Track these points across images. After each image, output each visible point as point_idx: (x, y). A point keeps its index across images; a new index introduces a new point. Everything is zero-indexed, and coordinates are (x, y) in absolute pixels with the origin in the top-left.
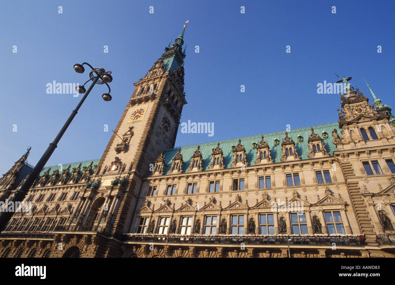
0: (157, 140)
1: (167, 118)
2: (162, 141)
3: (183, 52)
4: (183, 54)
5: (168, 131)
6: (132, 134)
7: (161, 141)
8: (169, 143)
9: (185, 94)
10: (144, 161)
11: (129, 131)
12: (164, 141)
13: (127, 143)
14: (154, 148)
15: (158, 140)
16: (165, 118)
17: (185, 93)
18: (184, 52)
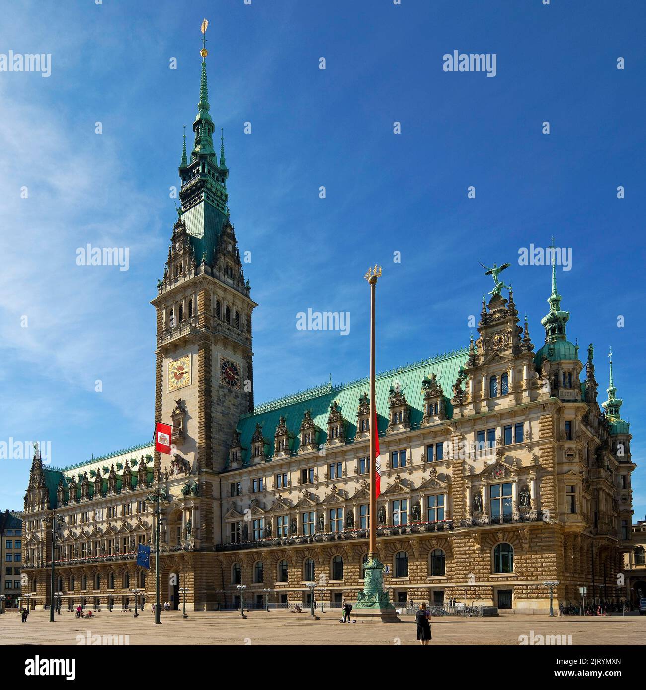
0: (222, 410)
1: (228, 362)
2: (231, 407)
3: (219, 165)
4: (221, 168)
5: (236, 384)
6: (184, 412)
7: (229, 408)
8: (244, 401)
9: (250, 286)
10: (213, 451)
11: (177, 408)
12: (234, 405)
13: (181, 427)
14: (221, 425)
15: (223, 408)
16: (224, 364)
17: (248, 283)
18: (222, 162)
